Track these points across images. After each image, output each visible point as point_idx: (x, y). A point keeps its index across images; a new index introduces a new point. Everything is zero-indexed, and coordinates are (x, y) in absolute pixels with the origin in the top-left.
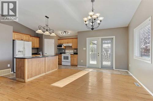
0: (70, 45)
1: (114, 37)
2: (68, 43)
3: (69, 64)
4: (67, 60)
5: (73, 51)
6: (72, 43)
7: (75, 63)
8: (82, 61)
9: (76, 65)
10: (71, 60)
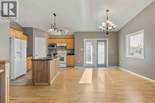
0: (65, 45)
1: (108, 39)
2: (61, 43)
3: (65, 65)
4: (62, 62)
5: (66, 52)
6: (67, 43)
7: (72, 64)
8: (79, 62)
9: (73, 65)
10: (67, 61)
